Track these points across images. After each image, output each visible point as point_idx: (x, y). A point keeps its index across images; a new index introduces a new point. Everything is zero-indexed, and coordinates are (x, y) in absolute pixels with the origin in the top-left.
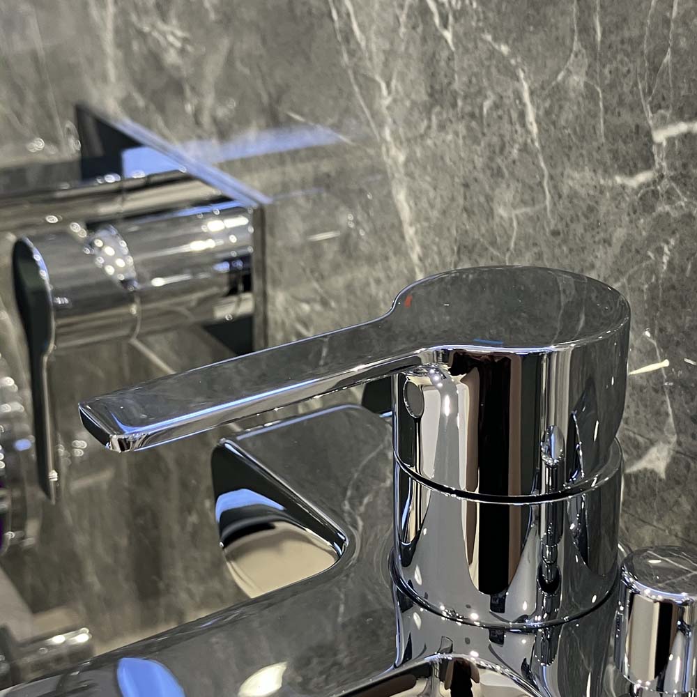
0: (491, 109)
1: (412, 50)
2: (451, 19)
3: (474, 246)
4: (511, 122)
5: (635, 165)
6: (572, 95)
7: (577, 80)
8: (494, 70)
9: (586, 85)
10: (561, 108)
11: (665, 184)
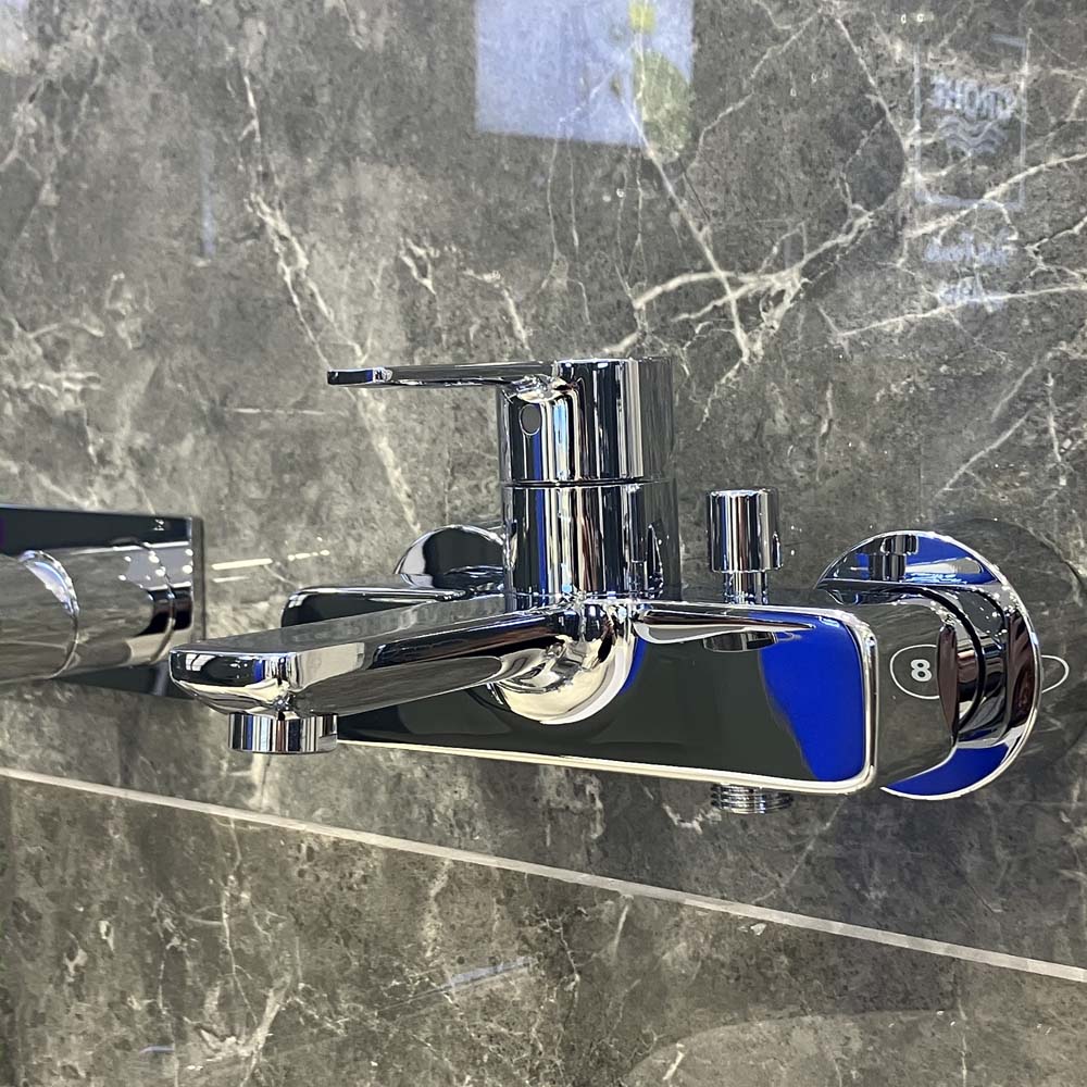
0: (478, 332)
1: (389, 306)
2: (430, 267)
3: (470, 459)
4: (499, 337)
5: (621, 334)
6: (556, 295)
7: (561, 282)
8: (477, 298)
9: (569, 284)
10: (547, 309)
11: (649, 339)
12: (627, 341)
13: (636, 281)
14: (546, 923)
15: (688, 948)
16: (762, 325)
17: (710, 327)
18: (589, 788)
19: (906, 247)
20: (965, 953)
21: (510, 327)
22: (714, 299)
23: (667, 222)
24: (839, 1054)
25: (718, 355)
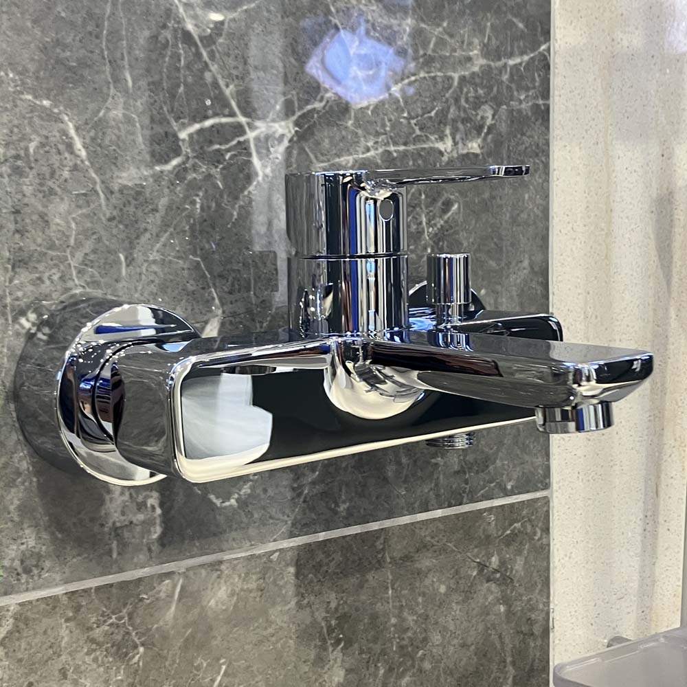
0: (37, 148)
4: (59, 153)
5: (168, 156)
8: (36, 120)
9: (124, 115)
10: (104, 133)
11: (191, 162)
12: (175, 162)
13: (180, 118)
14: (113, 620)
15: (227, 589)
16: (271, 156)
17: (235, 155)
18: (150, 502)
19: (353, 114)
20: (387, 523)
21: (70, 147)
22: (238, 136)
23: (202, 78)
24: (324, 614)
25: (241, 176)
